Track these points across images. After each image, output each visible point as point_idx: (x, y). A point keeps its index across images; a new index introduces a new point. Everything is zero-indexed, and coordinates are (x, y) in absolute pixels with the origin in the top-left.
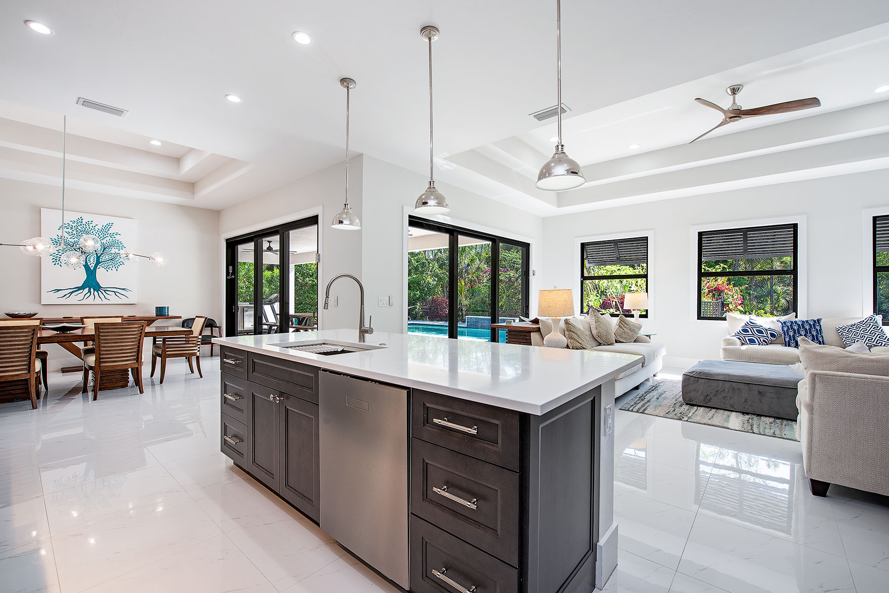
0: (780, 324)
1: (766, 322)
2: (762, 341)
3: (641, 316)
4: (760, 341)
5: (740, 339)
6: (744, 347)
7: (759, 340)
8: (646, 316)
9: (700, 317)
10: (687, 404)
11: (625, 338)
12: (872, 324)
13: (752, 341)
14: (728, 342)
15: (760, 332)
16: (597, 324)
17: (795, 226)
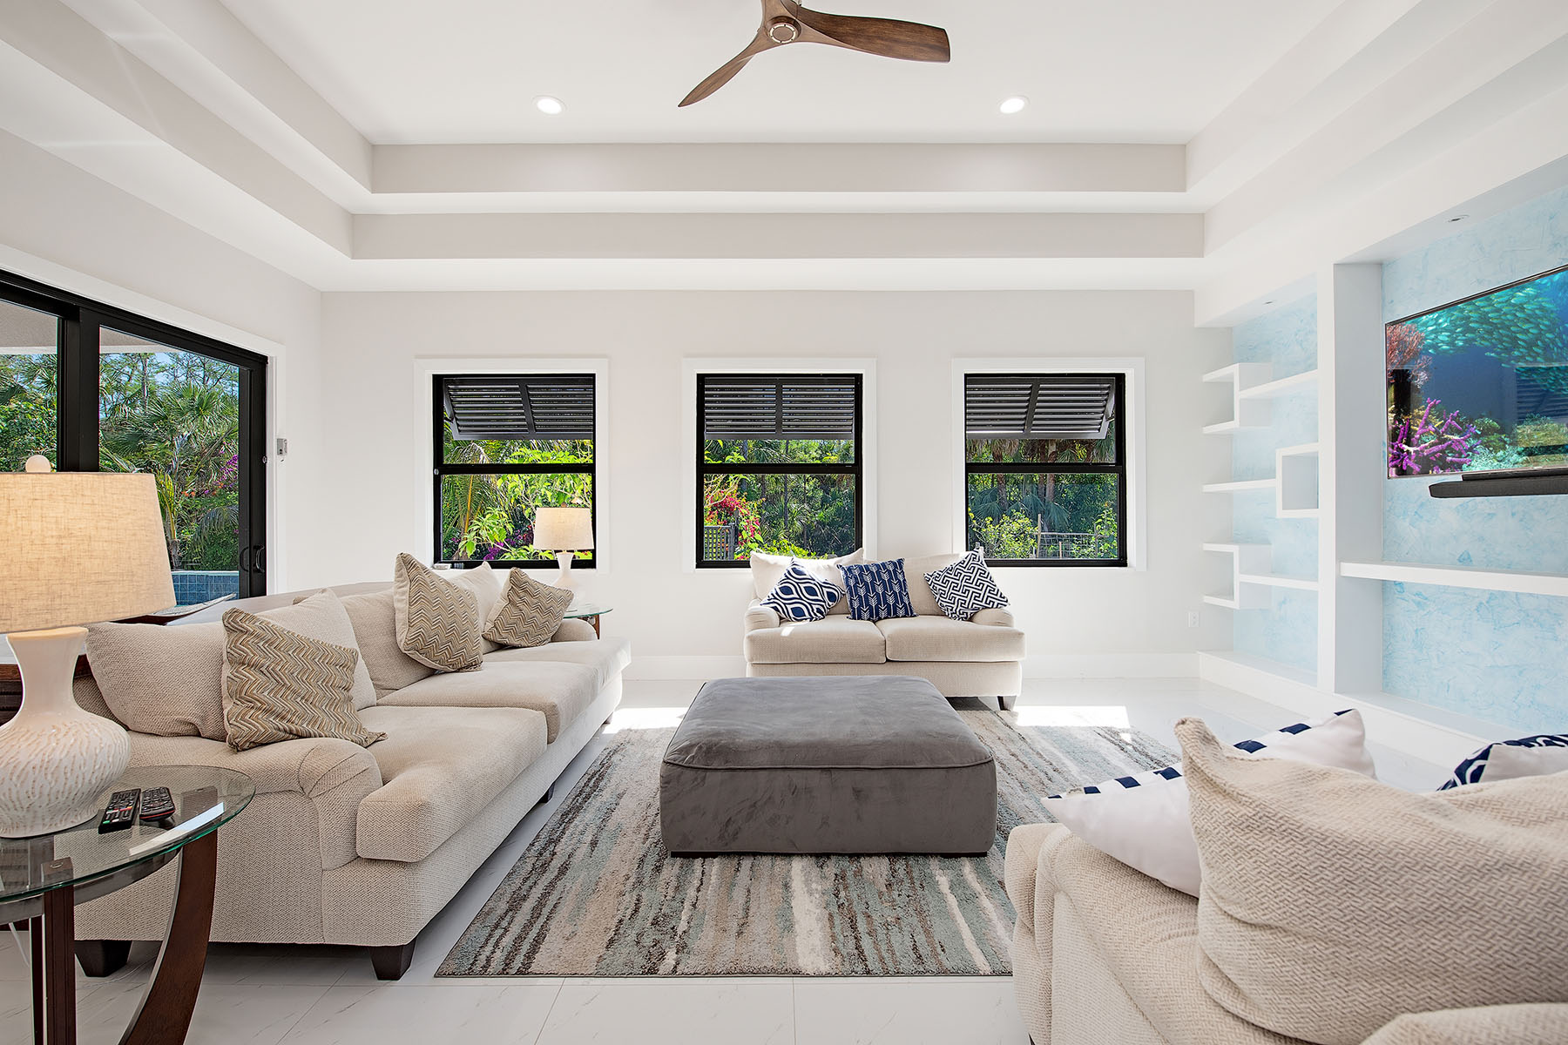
0: (842, 573)
1: (818, 568)
2: (815, 611)
3: (576, 564)
4: (813, 610)
5: (777, 610)
6: (788, 630)
7: (810, 610)
8: (591, 564)
9: (701, 563)
10: (674, 855)
11: (525, 635)
12: (977, 567)
13: (798, 613)
14: (758, 620)
15: (811, 591)
16: (414, 609)
17: (857, 379)
